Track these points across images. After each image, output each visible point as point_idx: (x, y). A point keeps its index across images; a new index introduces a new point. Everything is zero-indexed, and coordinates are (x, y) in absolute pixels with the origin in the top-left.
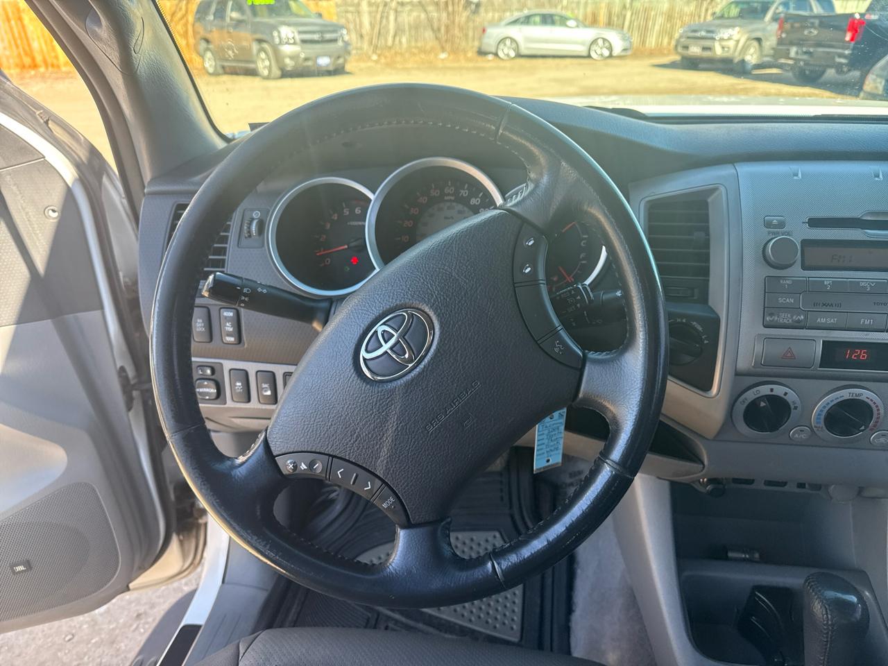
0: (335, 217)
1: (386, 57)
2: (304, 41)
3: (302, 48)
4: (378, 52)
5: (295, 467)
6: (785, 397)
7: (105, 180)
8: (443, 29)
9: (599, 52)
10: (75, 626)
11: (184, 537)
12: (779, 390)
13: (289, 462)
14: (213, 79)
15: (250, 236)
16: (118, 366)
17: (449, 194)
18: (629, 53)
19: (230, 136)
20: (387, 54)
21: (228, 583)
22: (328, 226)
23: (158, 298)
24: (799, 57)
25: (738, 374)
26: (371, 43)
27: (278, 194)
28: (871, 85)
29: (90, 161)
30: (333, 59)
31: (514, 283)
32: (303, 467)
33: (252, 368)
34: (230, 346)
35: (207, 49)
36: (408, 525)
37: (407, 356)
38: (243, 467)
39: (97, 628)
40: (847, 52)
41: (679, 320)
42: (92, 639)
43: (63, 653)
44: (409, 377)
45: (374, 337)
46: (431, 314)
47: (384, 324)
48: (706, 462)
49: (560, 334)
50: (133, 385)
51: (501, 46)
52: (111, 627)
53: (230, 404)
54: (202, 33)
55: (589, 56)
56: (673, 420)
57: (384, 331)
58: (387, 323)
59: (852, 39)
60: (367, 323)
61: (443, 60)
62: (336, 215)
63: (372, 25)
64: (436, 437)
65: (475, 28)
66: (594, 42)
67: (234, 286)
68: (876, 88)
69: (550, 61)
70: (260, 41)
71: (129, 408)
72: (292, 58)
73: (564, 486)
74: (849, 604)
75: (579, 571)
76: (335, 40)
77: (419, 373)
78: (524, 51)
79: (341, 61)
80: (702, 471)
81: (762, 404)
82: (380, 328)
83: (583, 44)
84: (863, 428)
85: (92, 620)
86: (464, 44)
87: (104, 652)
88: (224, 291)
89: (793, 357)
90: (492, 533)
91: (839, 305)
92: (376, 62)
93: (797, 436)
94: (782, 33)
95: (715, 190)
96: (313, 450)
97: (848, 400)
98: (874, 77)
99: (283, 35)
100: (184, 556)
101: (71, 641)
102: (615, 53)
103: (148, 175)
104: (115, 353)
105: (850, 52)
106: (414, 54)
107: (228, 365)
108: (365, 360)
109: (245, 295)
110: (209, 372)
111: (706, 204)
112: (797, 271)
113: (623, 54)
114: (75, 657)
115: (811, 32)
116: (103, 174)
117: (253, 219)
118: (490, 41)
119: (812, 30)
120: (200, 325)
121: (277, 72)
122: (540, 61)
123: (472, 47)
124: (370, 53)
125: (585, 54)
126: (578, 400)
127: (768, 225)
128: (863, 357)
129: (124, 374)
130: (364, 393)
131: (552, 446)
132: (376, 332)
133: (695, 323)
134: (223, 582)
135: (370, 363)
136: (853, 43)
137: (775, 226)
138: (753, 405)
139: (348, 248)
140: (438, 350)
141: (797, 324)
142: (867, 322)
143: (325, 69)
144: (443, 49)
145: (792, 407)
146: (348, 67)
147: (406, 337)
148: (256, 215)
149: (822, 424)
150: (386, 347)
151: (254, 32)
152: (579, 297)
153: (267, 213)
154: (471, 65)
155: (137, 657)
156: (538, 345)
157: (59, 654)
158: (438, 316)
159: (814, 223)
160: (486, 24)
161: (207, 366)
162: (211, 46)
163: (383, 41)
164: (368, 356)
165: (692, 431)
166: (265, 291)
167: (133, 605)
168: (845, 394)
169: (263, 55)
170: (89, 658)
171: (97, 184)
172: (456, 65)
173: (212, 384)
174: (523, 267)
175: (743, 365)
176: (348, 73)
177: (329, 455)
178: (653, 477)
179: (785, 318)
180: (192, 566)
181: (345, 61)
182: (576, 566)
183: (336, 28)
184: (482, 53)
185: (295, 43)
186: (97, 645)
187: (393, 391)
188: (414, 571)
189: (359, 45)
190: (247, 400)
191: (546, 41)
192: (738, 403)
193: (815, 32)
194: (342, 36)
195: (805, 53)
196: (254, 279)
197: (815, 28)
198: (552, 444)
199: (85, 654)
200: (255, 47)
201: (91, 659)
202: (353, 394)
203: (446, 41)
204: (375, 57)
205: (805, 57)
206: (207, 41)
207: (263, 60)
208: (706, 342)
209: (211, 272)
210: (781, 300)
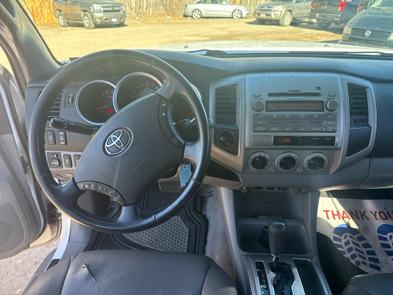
0: (103, 95)
1: (143, 18)
2: (105, 11)
3: (104, 14)
4: (139, 16)
5: (84, 187)
6: (265, 157)
7: (11, 81)
8: (168, 5)
9: (236, 16)
10: (8, 269)
11: (52, 225)
12: (263, 154)
13: (82, 185)
14: (63, 28)
15: (69, 103)
16: (20, 157)
17: (147, 85)
18: (249, 16)
19: (62, 63)
20: (143, 16)
21: (70, 242)
22: (101, 98)
23: (31, 128)
24: (320, 18)
25: (245, 149)
26: (136, 12)
27: (79, 87)
28: (346, 30)
29: (4, 74)
30: (118, 19)
31: (159, 119)
32: (87, 186)
33: (72, 154)
34: (63, 146)
35: (60, 15)
36: (126, 205)
37: (122, 146)
38: (65, 188)
39: (18, 269)
40: (339, 16)
41: (226, 131)
42: (16, 274)
43: (3, 281)
44: (123, 153)
45: (110, 139)
46: (130, 130)
47: (113, 134)
48: (241, 181)
49: (176, 137)
50: (27, 164)
51: (194, 13)
52: (24, 269)
53: (64, 168)
54: (57, 7)
55: (232, 17)
56: (228, 166)
57: (113, 137)
58: (115, 134)
59: (341, 10)
60: (107, 135)
61: (168, 19)
62: (103, 94)
63: (136, 4)
64: (134, 173)
65: (182, 5)
66: (234, 11)
67: (61, 123)
68: (348, 31)
69: (215, 20)
70: (85, 11)
71: (26, 173)
72: (99, 19)
73: (206, 197)
74: (282, 226)
75: (209, 229)
76: (119, 11)
77: (127, 152)
78: (204, 15)
79: (122, 20)
80: (240, 184)
81: (257, 159)
82: (112, 136)
83: (230, 12)
84: (293, 166)
85: (16, 266)
86: (177, 12)
87: (21, 279)
88: (57, 125)
89: (264, 142)
90: (177, 217)
91: (279, 124)
92: (138, 20)
93: (271, 170)
94: (313, 7)
95: (237, 84)
96: (90, 180)
97: (286, 157)
98: (347, 27)
99: (95, 8)
100: (53, 233)
101: (7, 275)
102: (243, 16)
103: (28, 80)
104: (19, 151)
105: (340, 16)
106: (156, 17)
107: (63, 153)
108: (107, 147)
109: (66, 126)
110: (55, 156)
111: (236, 89)
112: (264, 112)
113: (247, 16)
114: (9, 282)
115: (324, 7)
116: (10, 79)
117: (70, 97)
118: (189, 11)
119: (325, 6)
120: (51, 138)
121: (93, 25)
122: (211, 19)
123: (182, 13)
124: (136, 16)
125: (231, 16)
126: (183, 159)
127: (255, 96)
128: (288, 141)
129: (23, 159)
130: (107, 159)
131: (187, 178)
132: (111, 137)
133: (231, 132)
134: (69, 242)
135: (109, 149)
136: (341, 11)
137: (257, 97)
138: (254, 159)
139: (109, 107)
140: (133, 143)
141: (264, 131)
142: (288, 129)
143: (115, 23)
144: (169, 15)
145: (268, 160)
146: (125, 23)
147: (121, 139)
148: (71, 95)
149: (279, 166)
150: (114, 143)
151: (82, 7)
152: (185, 124)
153: (74, 94)
154: (180, 21)
155: (34, 275)
156: (168, 140)
157: (2, 281)
158: (133, 131)
159: (270, 95)
160: (187, 3)
161: (55, 154)
162: (62, 13)
163: (141, 11)
164: (108, 146)
165: (235, 170)
166: (73, 124)
167: (34, 259)
168: (285, 155)
169: (86, 17)
170: (15, 282)
171: (8, 84)
172: (174, 21)
173: (57, 160)
174: (162, 113)
175: (247, 145)
176: (126, 25)
177: (96, 182)
178: (227, 189)
179: (260, 129)
180: (56, 237)
181: (124, 20)
182: (208, 227)
183: (119, 5)
184: (185, 16)
185: (101, 12)
186: (18, 276)
187: (117, 158)
188: (128, 220)
189: (130, 13)
190: (71, 166)
191: (214, 11)
192: (249, 159)
193: (326, 7)
194: (122, 8)
195: (322, 16)
196: (69, 120)
197: (326, 6)
198: (187, 177)
199: (13, 280)
200: (82, 14)
201: (16, 282)
202: (103, 160)
203: (170, 11)
204: (138, 18)
205: (322, 18)
206: (60, 11)
207: (86, 20)
208: (235, 138)
209: (52, 118)
210: (259, 123)
